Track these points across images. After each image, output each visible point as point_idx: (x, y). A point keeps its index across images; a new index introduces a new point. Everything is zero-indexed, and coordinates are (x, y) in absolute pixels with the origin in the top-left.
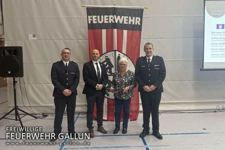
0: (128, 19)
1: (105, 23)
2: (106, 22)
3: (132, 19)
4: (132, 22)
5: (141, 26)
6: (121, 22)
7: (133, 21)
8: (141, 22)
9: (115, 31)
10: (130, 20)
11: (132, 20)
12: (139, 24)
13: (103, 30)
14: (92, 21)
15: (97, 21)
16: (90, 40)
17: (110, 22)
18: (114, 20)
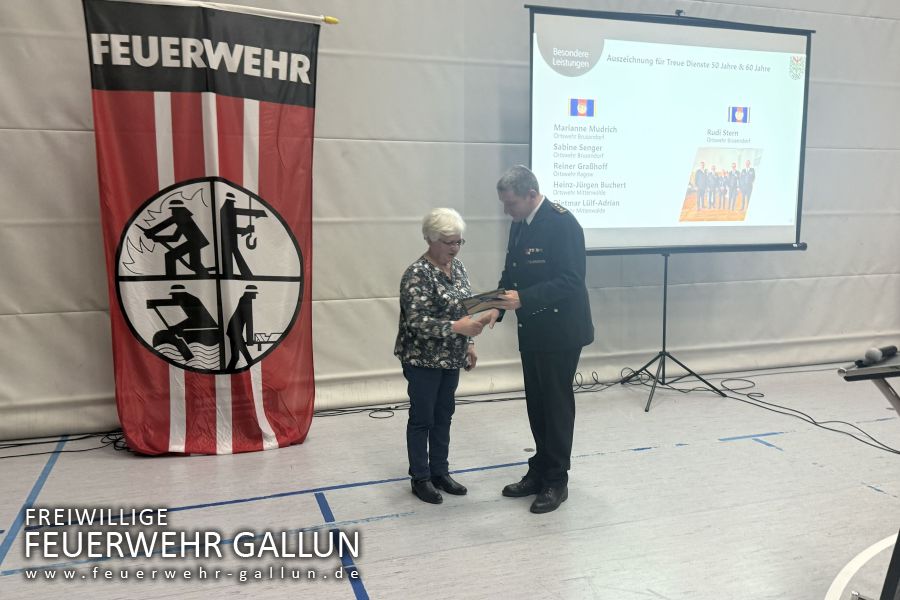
0: (261, 57)
1: (164, 65)
2: (168, 63)
3: (276, 58)
4: (275, 71)
5: (311, 89)
6: (232, 67)
7: (282, 65)
8: (312, 73)
9: (210, 99)
10: (270, 64)
11: (276, 64)
12: (305, 80)
13: (156, 94)
14: (107, 57)
15: (130, 55)
16: (101, 133)
17: (187, 64)
18: (204, 57)
